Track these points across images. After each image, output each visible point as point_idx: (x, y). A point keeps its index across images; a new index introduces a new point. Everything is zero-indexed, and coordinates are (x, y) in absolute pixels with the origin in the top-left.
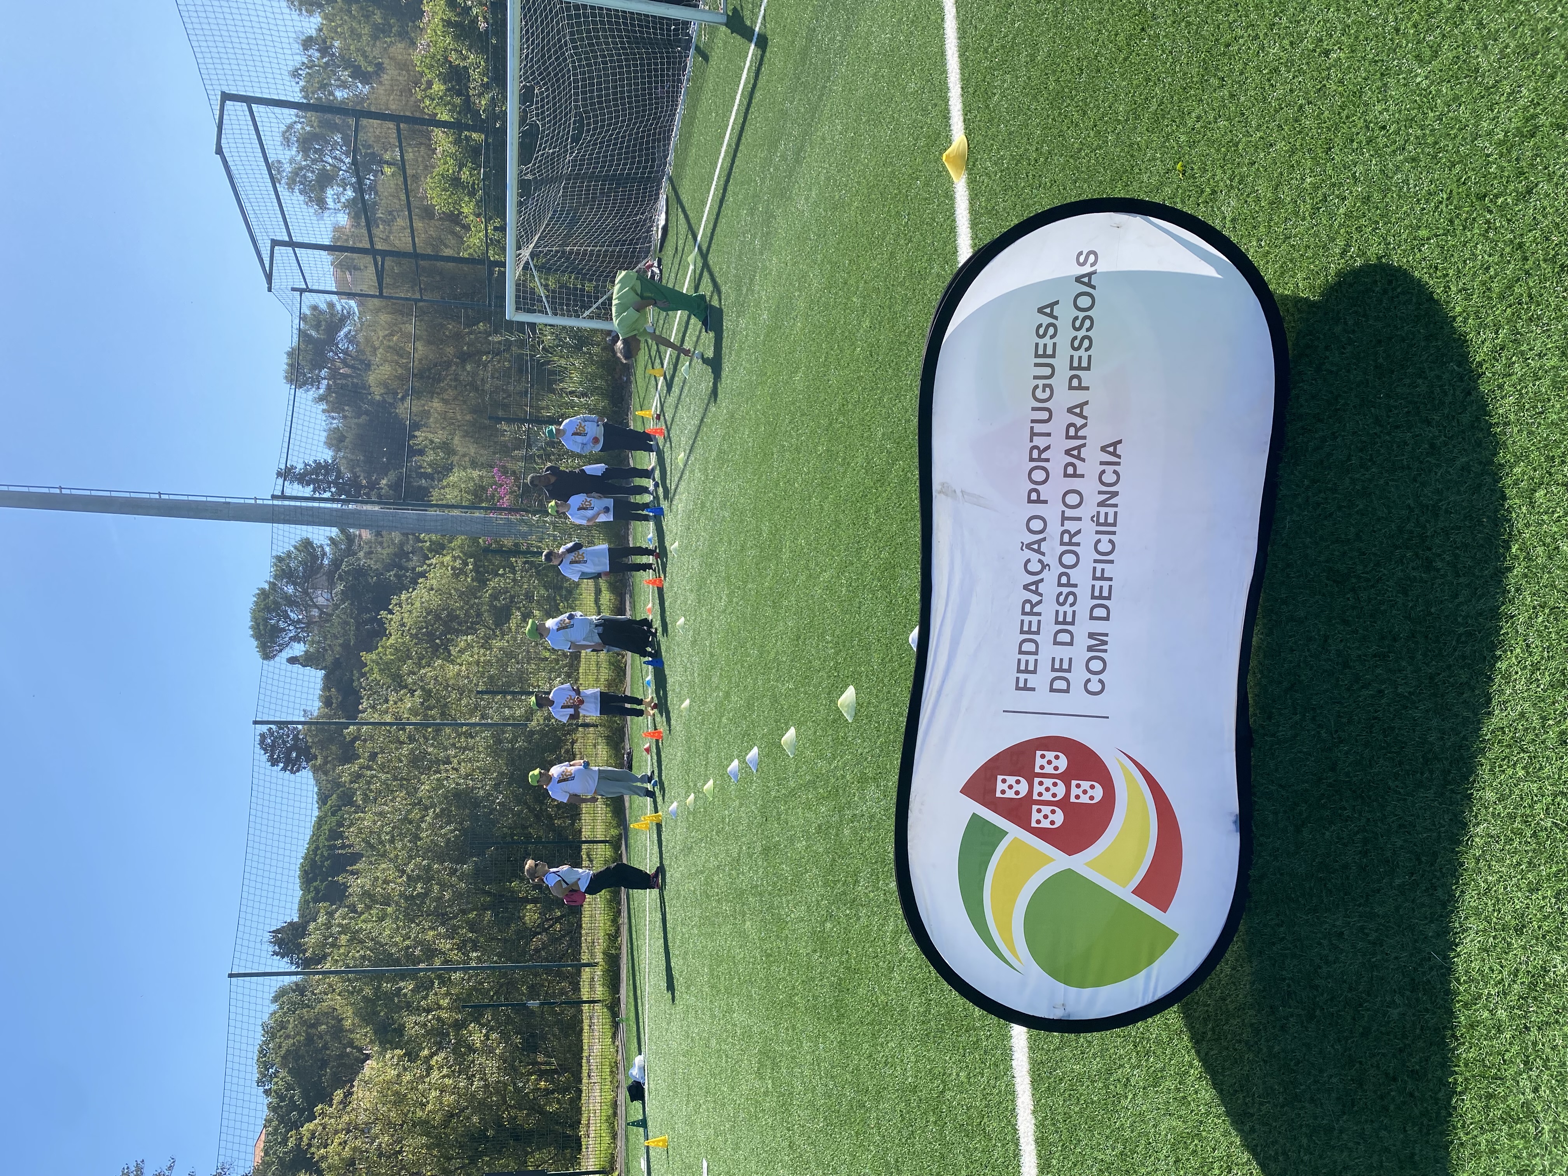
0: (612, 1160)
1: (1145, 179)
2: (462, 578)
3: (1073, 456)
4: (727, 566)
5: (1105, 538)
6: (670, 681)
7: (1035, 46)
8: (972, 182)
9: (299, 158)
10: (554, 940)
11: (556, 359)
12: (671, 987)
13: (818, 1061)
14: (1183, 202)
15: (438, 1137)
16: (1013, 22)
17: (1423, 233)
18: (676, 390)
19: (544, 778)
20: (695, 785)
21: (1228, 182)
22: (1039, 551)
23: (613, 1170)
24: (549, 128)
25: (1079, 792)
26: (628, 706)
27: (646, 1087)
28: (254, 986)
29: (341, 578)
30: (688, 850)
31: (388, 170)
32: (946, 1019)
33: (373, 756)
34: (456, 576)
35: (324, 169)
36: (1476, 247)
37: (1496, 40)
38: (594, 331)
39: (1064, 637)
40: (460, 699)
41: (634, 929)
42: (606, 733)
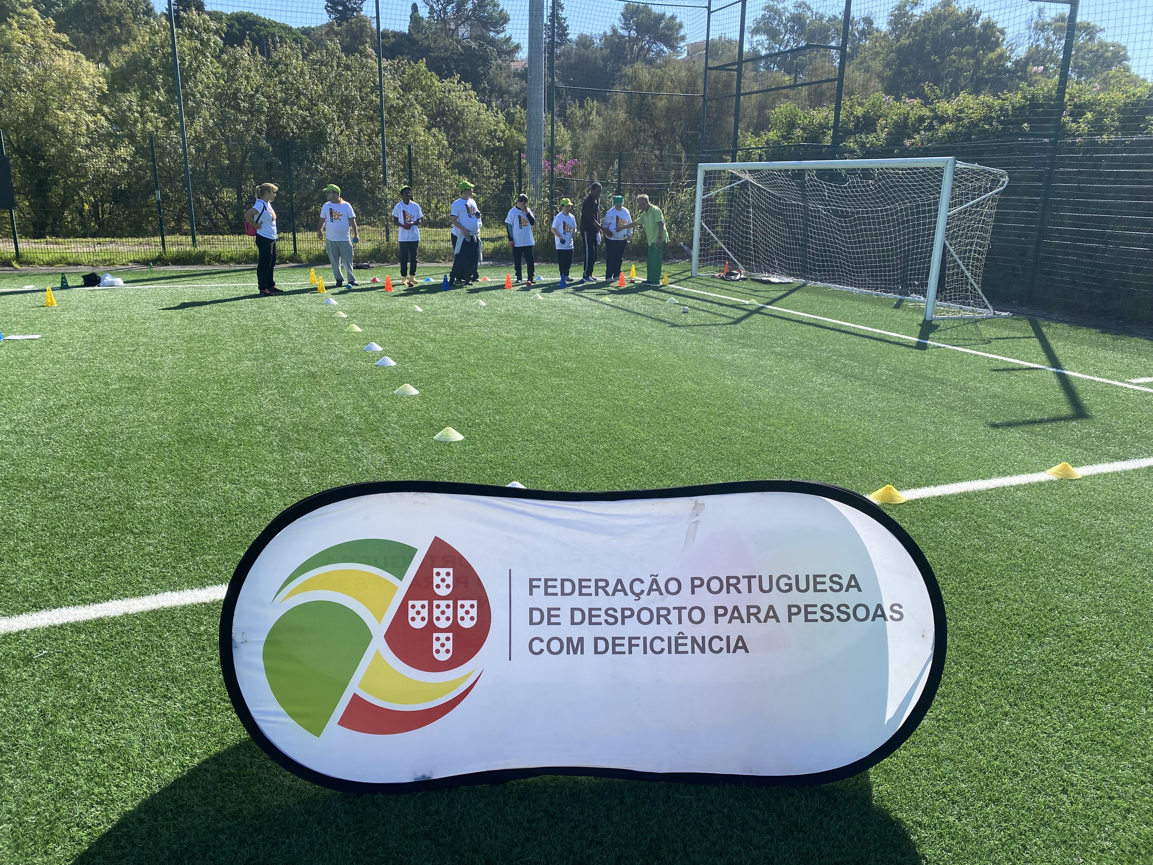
0: (28, 263)
2: (489, 138)
3: (733, 613)
5: (665, 645)
6: (433, 296)
7: (987, 551)
9: (787, 14)
10: (210, 214)
11: (667, 203)
12: (184, 306)
13: (142, 425)
15: (35, 121)
20: (354, 318)
22: (651, 590)
23: (21, 263)
24: (843, 192)
25: (443, 640)
26: (409, 264)
27: (96, 288)
29: (481, 45)
30: (300, 314)
32: (198, 532)
33: (348, 68)
34: (490, 133)
35: (780, 33)
39: (578, 617)
40: (397, 136)
41: (227, 275)
42: (382, 248)
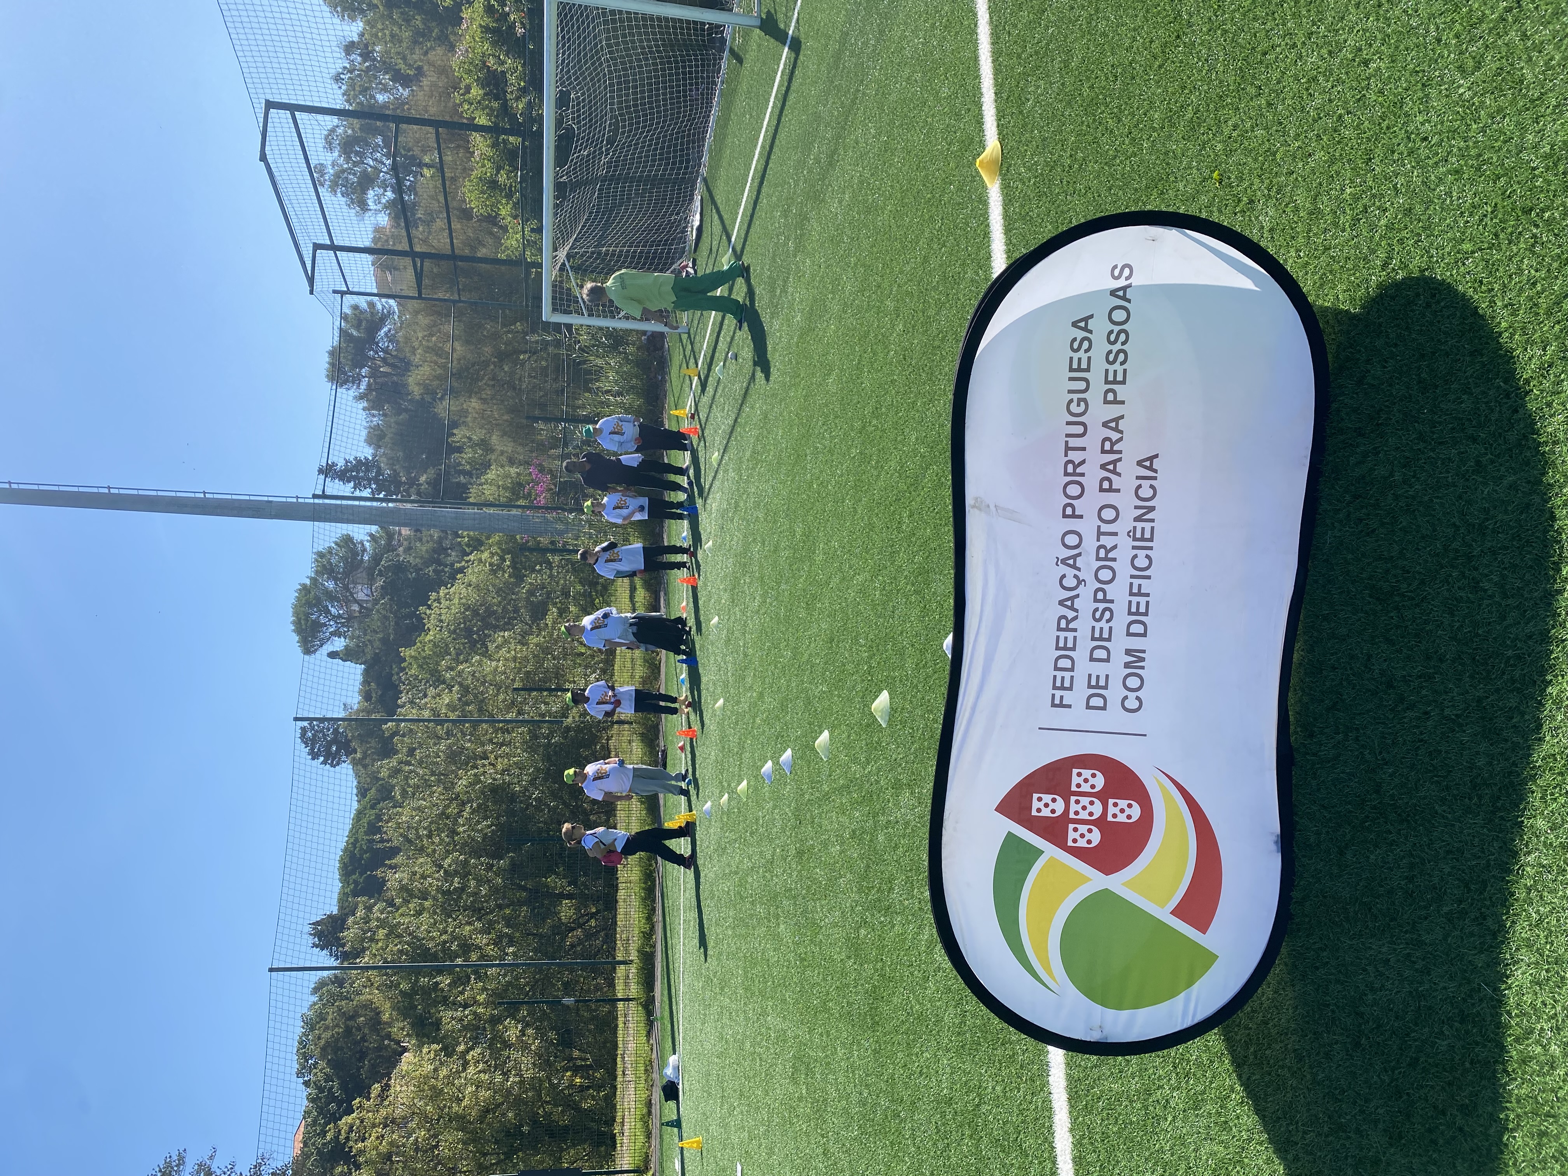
0: (647, 1160)
1: (1181, 188)
2: (500, 575)
3: (1108, 470)
4: (761, 566)
5: (1142, 553)
6: (704, 679)
7: (1069, 52)
8: (1006, 188)
9: (341, 160)
10: (589, 936)
11: (592, 358)
13: (852, 1068)
14: (1220, 211)
15: (474, 1132)
16: (1047, 28)
17: (1467, 246)
18: (710, 390)
19: (579, 778)
20: (729, 785)
21: (1266, 191)
22: (1074, 567)
23: (647, 1169)
24: (584, 131)
25: (1116, 810)
26: (662, 704)
27: (680, 1087)
28: (293, 981)
29: (381, 574)
30: (722, 850)
31: (427, 172)
33: (411, 752)
34: (493, 572)
35: (365, 170)
36: (1522, 261)
37: (1540, 52)
38: (629, 332)
39: (1101, 654)
40: (497, 695)
41: (668, 927)
42: (641, 730)
